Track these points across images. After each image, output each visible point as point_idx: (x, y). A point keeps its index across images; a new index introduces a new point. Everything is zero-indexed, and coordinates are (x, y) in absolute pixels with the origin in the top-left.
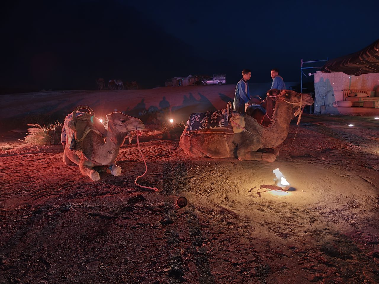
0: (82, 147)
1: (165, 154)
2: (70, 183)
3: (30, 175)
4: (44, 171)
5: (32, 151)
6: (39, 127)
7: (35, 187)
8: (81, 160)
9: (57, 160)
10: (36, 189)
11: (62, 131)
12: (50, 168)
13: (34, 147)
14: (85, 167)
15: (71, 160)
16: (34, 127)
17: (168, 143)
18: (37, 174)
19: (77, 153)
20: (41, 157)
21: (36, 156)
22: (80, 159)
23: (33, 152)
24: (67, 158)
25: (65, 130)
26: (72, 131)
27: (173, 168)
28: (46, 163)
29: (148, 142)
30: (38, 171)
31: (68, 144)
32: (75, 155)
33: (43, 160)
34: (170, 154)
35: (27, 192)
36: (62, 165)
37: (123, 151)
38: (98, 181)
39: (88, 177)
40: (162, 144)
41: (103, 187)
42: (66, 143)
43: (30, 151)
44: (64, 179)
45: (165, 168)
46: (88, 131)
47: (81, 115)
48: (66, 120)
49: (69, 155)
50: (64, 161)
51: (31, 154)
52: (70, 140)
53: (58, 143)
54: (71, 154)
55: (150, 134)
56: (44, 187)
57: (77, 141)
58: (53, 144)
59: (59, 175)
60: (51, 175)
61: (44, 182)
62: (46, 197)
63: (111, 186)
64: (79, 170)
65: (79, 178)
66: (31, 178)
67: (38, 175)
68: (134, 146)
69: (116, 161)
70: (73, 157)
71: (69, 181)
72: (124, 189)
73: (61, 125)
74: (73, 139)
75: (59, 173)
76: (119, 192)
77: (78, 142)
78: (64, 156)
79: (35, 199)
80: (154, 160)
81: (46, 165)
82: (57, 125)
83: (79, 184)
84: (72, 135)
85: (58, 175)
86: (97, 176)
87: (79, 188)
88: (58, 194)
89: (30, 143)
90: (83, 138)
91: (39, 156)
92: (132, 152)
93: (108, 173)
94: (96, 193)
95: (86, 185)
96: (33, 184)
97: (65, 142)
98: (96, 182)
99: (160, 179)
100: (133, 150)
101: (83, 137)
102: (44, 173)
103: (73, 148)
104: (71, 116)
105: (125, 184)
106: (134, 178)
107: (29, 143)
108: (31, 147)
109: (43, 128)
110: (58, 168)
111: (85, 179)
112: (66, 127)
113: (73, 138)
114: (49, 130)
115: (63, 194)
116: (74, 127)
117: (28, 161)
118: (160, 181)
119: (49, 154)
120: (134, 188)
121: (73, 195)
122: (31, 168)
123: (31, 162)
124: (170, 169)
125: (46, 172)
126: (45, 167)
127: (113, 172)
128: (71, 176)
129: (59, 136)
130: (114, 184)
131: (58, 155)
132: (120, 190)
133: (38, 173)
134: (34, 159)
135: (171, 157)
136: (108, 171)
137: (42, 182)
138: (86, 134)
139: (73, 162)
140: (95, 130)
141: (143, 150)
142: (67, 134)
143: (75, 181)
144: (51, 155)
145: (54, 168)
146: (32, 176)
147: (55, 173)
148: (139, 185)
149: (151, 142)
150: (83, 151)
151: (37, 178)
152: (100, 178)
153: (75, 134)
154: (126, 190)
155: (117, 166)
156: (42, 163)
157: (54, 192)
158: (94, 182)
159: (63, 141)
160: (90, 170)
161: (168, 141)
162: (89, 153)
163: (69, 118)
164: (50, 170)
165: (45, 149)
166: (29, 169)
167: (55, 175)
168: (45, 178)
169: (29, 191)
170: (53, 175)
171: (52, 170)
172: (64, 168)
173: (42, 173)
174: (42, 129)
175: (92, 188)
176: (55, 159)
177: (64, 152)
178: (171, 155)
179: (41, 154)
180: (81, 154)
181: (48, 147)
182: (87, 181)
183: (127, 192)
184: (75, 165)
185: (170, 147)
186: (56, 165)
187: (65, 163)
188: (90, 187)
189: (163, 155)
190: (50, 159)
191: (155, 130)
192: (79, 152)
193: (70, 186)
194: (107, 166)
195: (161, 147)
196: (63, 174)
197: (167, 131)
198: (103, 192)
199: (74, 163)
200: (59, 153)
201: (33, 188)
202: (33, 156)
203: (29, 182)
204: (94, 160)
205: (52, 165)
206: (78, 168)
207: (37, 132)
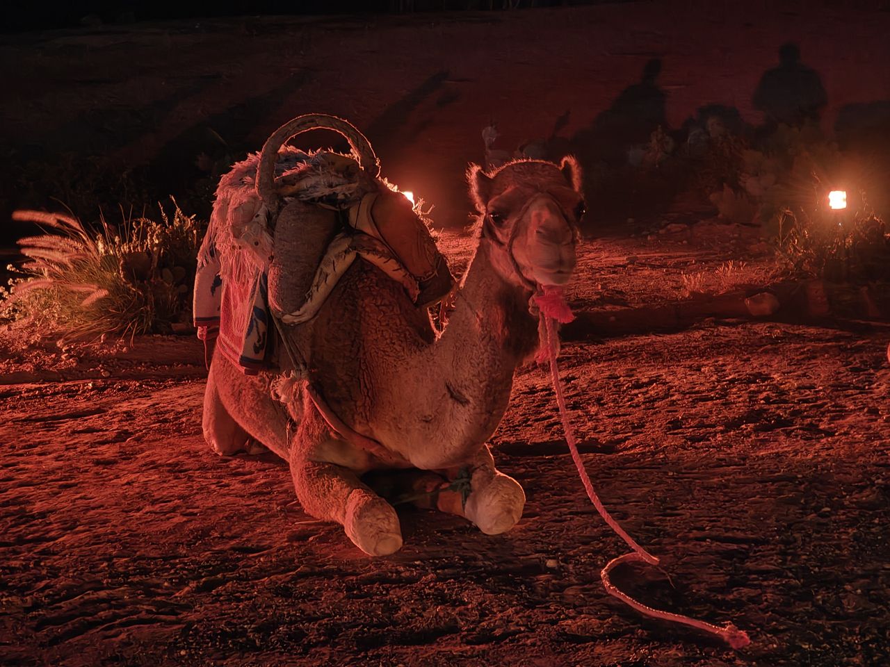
0: (307, 355)
1: (796, 413)
2: (238, 560)
3: (28, 502)
4: (102, 482)
5: (38, 367)
6: (75, 235)
7: (54, 573)
8: (300, 430)
9: (165, 421)
10: (62, 582)
11: (199, 259)
12: (134, 465)
13: (48, 345)
14: (320, 470)
15: (246, 428)
16: (51, 230)
17: (809, 346)
18: (64, 501)
19: (281, 388)
20: (82, 405)
21: (55, 394)
22: (294, 425)
23: (41, 374)
24: (221, 414)
25: (213, 252)
26: (254, 262)
27: (843, 507)
28: (111, 435)
29: (680, 336)
30: (66, 478)
31: (233, 337)
32: (267, 396)
33: (94, 421)
34: (823, 414)
35: (14, 598)
36: (195, 455)
37: (529, 383)
38: (388, 557)
39: (334, 531)
40: (773, 346)
41: (422, 597)
42: (217, 331)
43: (28, 368)
44: (205, 533)
45: (793, 502)
46: (341, 266)
47: (301, 167)
48: (220, 194)
49: (237, 396)
50: (205, 433)
51: (29, 386)
52: (242, 311)
53: (177, 326)
54: (248, 396)
55: (693, 282)
56: (99, 576)
57: (279, 320)
58: (148, 333)
59: (179, 507)
60: (138, 510)
61: (102, 549)
62: (113, 632)
63: (462, 589)
64: (286, 485)
65: (285, 534)
66: (33, 517)
67: (69, 505)
68: (598, 359)
69: (491, 442)
70: (257, 413)
71: (233, 549)
72: (538, 614)
73: (189, 223)
74: (261, 306)
75: (181, 497)
76: (514, 633)
77: (287, 328)
78: (207, 402)
79: (55, 641)
80: (718, 447)
81: (109, 452)
82: (171, 222)
83: (285, 565)
84: (251, 281)
85: (174, 510)
86: (384, 525)
87: (287, 589)
88: (173, 618)
89: (25, 322)
90: (311, 305)
91: (71, 393)
92: (584, 392)
93: (449, 514)
94: (381, 625)
95: (328, 575)
96: (43, 552)
97: (212, 323)
98: (379, 561)
99: (760, 573)
100: (593, 381)
101: (310, 296)
102: (98, 495)
103: (260, 356)
104: (251, 171)
105: (546, 588)
106: (596, 553)
107: (21, 322)
108: (32, 347)
109: (94, 239)
110: (176, 470)
111: (322, 540)
112: (221, 235)
113: (261, 300)
114: (125, 248)
115: (199, 621)
116: (266, 239)
117: (15, 421)
118: (760, 586)
119: (124, 389)
120: (603, 618)
121: (255, 630)
122: (32, 465)
123: (29, 428)
124: (824, 515)
125: (109, 491)
126: (107, 463)
127: (474, 506)
128: (241, 517)
129: (177, 285)
130: (480, 580)
131: (173, 397)
132: (516, 619)
133: (66, 495)
134: (47, 414)
135: (830, 433)
136: (450, 502)
137: (88, 544)
138: (329, 278)
139: (253, 440)
140: (382, 255)
141: (650, 383)
142: (225, 279)
143: (263, 549)
144: (137, 393)
145: (154, 466)
146: (38, 507)
147: (157, 495)
148: (628, 600)
149: (697, 334)
150: (311, 377)
151: (65, 522)
152: (401, 540)
153: (270, 278)
154: (554, 622)
155: (499, 473)
156: (87, 438)
157: (154, 603)
158: (367, 561)
159: (202, 316)
160: (346, 491)
161: (812, 331)
162: (344, 389)
163: (238, 183)
164: (130, 477)
165: (106, 360)
166: (22, 466)
167: (157, 507)
168: (106, 522)
169: (22, 590)
170: (148, 508)
171: (143, 479)
172: (203, 468)
173: (91, 492)
174: (90, 244)
175: (357, 597)
176: (159, 414)
177: (206, 377)
178: (832, 419)
179: (81, 382)
180: (301, 397)
181: (119, 347)
182: (329, 554)
183: (559, 634)
184: (267, 456)
185: (822, 373)
186: (163, 453)
187: (214, 442)
188: (349, 589)
189: (781, 423)
190: (129, 416)
191: (726, 260)
192: (292, 382)
193: (239, 579)
194: (440, 475)
195: (765, 370)
196: (202, 502)
197: (806, 267)
198: (420, 624)
199: (259, 444)
200: (178, 380)
201: (43, 578)
202: (43, 395)
203: (21, 540)
204: (367, 434)
205: (142, 450)
206: (282, 476)
207: (66, 260)
